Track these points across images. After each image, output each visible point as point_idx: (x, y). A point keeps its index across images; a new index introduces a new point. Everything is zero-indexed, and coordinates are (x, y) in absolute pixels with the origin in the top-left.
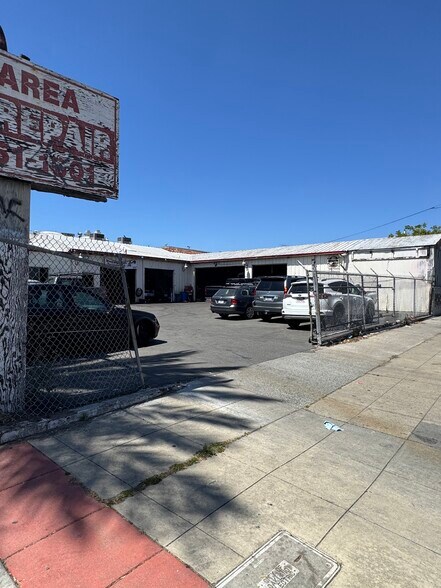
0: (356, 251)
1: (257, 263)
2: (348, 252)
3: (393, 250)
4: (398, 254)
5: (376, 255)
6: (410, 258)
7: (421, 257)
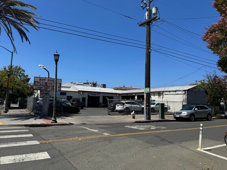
0: (166, 91)
1: (138, 95)
2: (163, 92)
3: (175, 91)
4: (177, 93)
5: (171, 93)
6: (180, 94)
7: (183, 94)
